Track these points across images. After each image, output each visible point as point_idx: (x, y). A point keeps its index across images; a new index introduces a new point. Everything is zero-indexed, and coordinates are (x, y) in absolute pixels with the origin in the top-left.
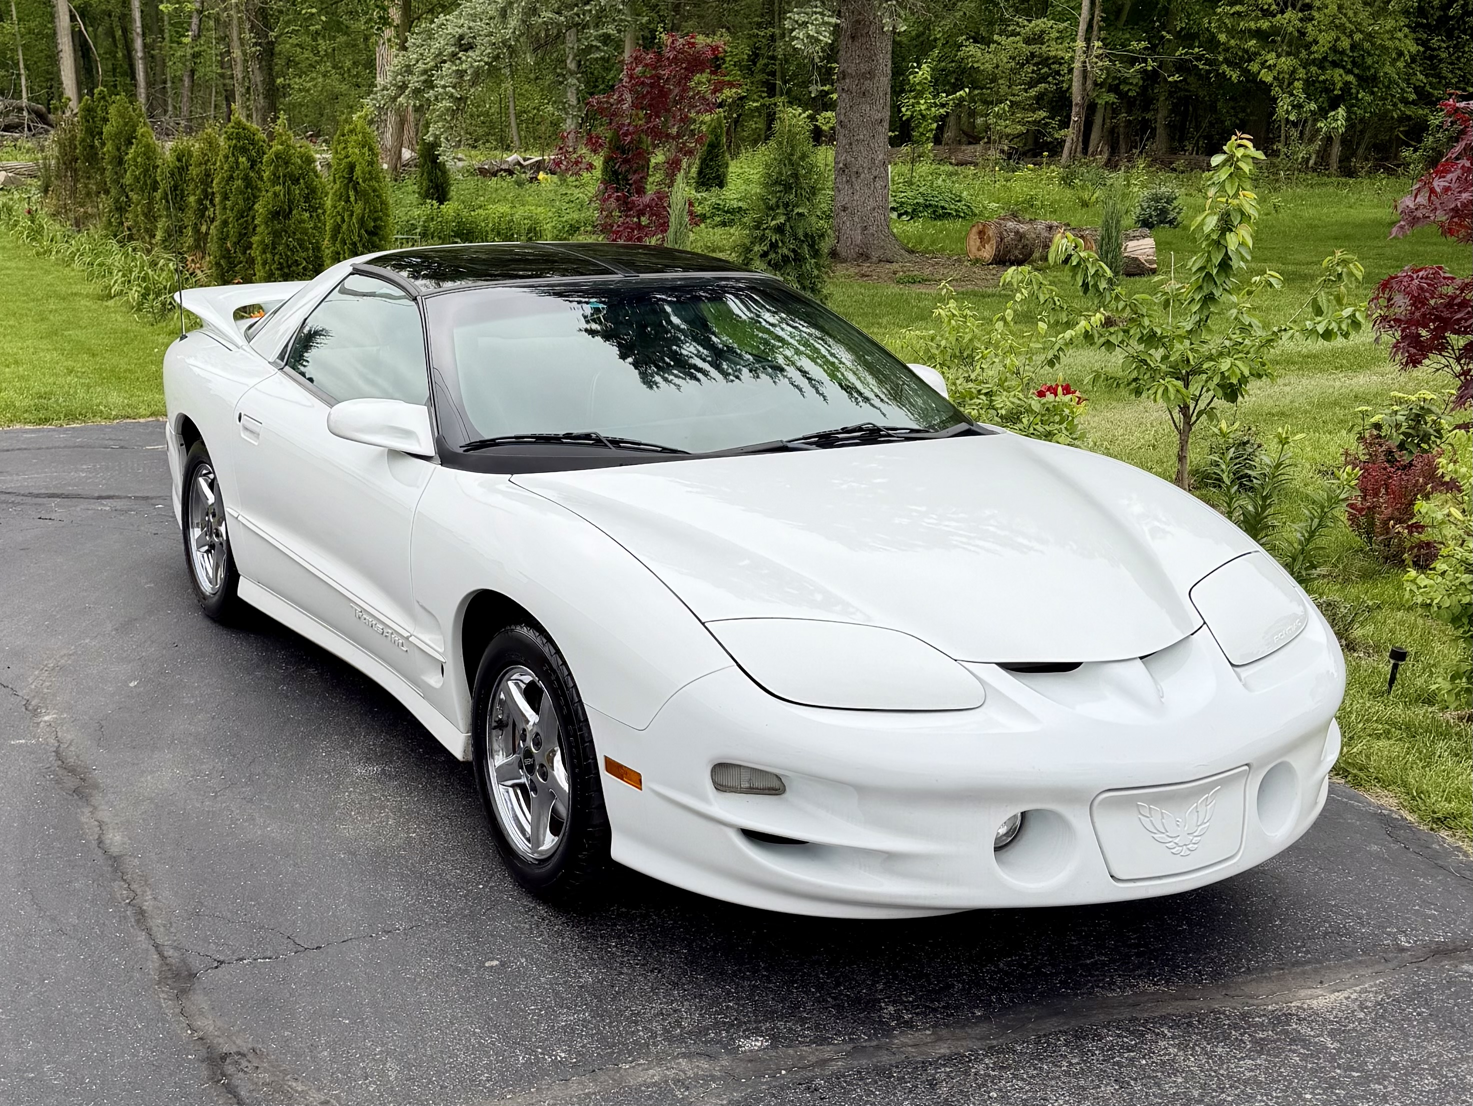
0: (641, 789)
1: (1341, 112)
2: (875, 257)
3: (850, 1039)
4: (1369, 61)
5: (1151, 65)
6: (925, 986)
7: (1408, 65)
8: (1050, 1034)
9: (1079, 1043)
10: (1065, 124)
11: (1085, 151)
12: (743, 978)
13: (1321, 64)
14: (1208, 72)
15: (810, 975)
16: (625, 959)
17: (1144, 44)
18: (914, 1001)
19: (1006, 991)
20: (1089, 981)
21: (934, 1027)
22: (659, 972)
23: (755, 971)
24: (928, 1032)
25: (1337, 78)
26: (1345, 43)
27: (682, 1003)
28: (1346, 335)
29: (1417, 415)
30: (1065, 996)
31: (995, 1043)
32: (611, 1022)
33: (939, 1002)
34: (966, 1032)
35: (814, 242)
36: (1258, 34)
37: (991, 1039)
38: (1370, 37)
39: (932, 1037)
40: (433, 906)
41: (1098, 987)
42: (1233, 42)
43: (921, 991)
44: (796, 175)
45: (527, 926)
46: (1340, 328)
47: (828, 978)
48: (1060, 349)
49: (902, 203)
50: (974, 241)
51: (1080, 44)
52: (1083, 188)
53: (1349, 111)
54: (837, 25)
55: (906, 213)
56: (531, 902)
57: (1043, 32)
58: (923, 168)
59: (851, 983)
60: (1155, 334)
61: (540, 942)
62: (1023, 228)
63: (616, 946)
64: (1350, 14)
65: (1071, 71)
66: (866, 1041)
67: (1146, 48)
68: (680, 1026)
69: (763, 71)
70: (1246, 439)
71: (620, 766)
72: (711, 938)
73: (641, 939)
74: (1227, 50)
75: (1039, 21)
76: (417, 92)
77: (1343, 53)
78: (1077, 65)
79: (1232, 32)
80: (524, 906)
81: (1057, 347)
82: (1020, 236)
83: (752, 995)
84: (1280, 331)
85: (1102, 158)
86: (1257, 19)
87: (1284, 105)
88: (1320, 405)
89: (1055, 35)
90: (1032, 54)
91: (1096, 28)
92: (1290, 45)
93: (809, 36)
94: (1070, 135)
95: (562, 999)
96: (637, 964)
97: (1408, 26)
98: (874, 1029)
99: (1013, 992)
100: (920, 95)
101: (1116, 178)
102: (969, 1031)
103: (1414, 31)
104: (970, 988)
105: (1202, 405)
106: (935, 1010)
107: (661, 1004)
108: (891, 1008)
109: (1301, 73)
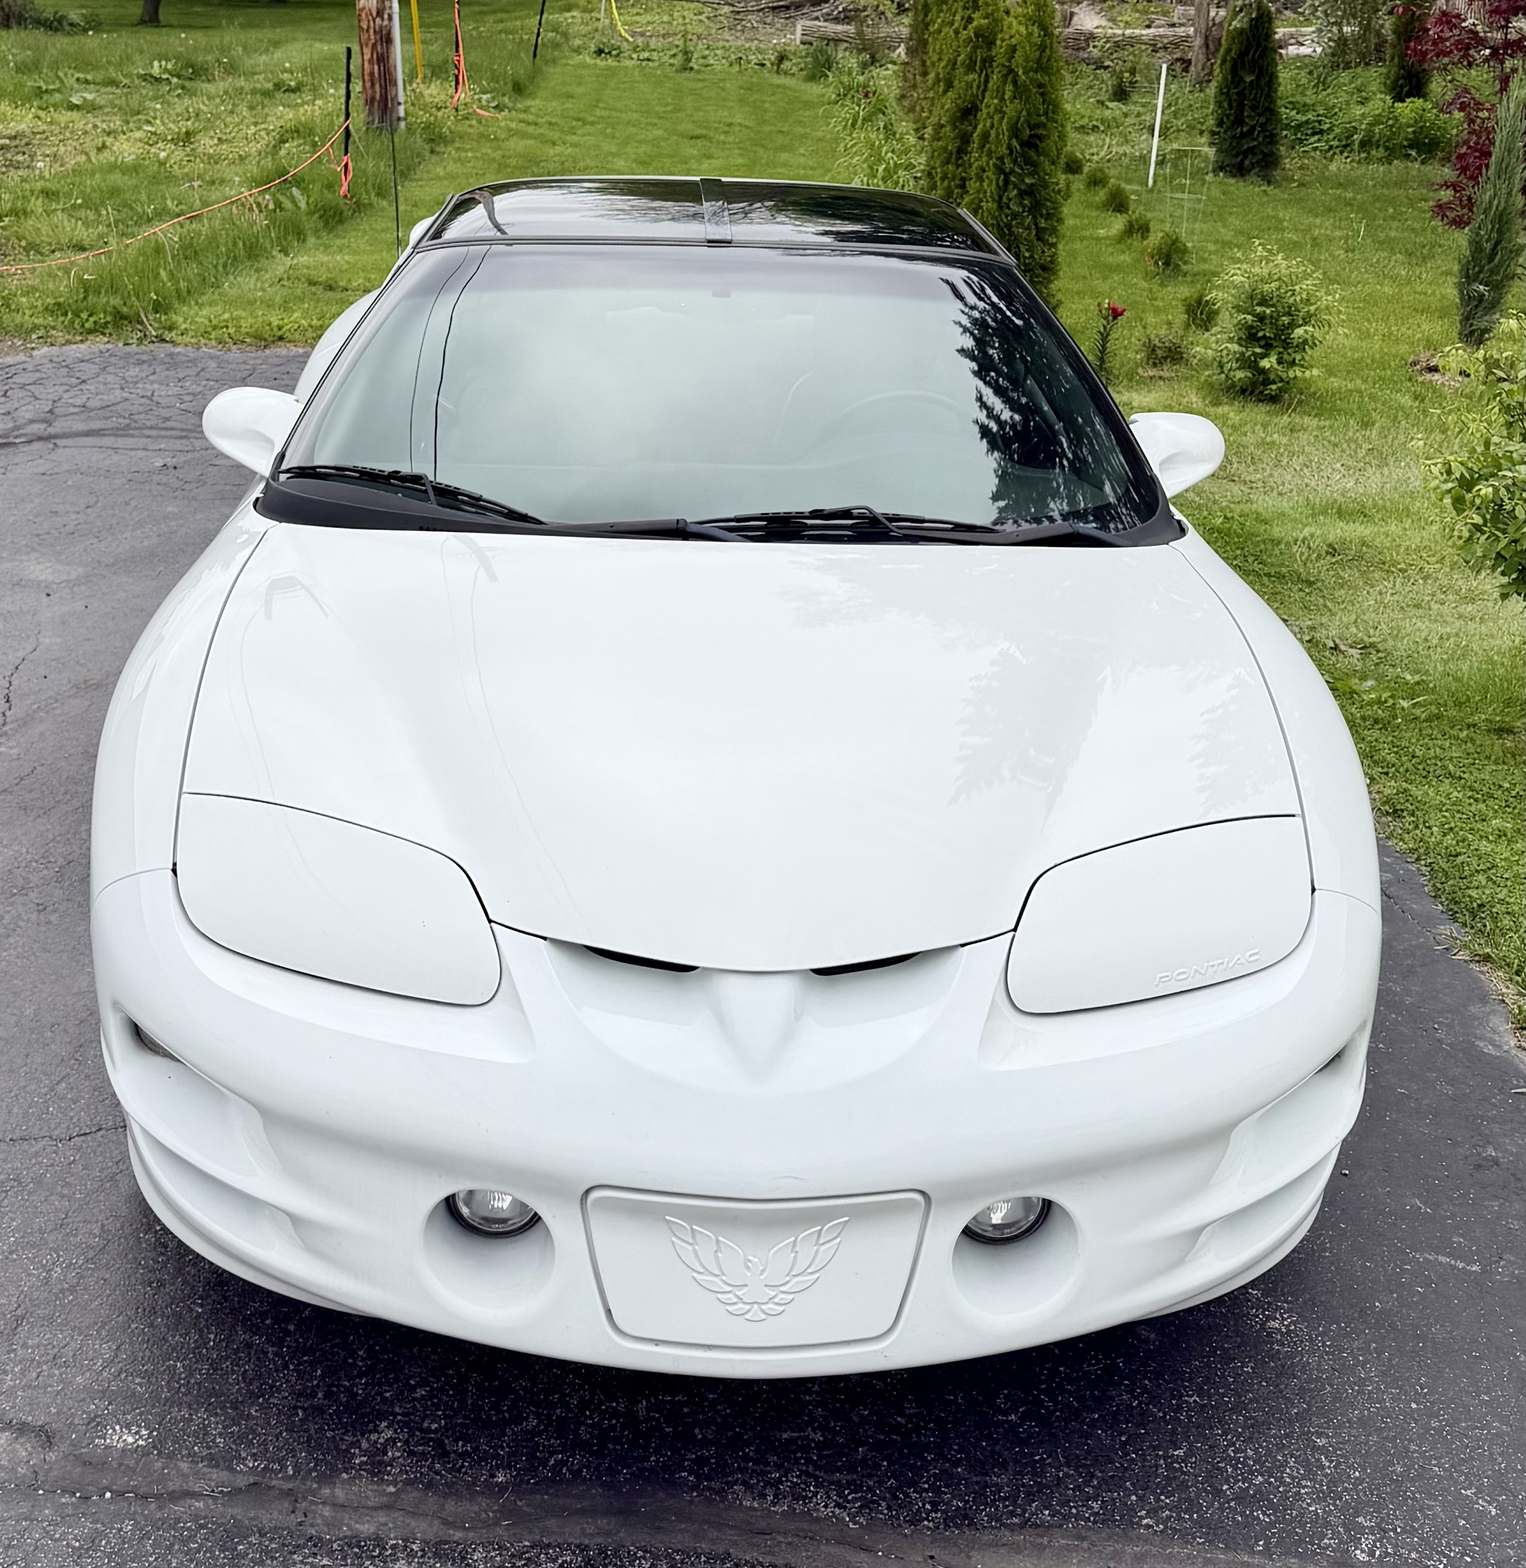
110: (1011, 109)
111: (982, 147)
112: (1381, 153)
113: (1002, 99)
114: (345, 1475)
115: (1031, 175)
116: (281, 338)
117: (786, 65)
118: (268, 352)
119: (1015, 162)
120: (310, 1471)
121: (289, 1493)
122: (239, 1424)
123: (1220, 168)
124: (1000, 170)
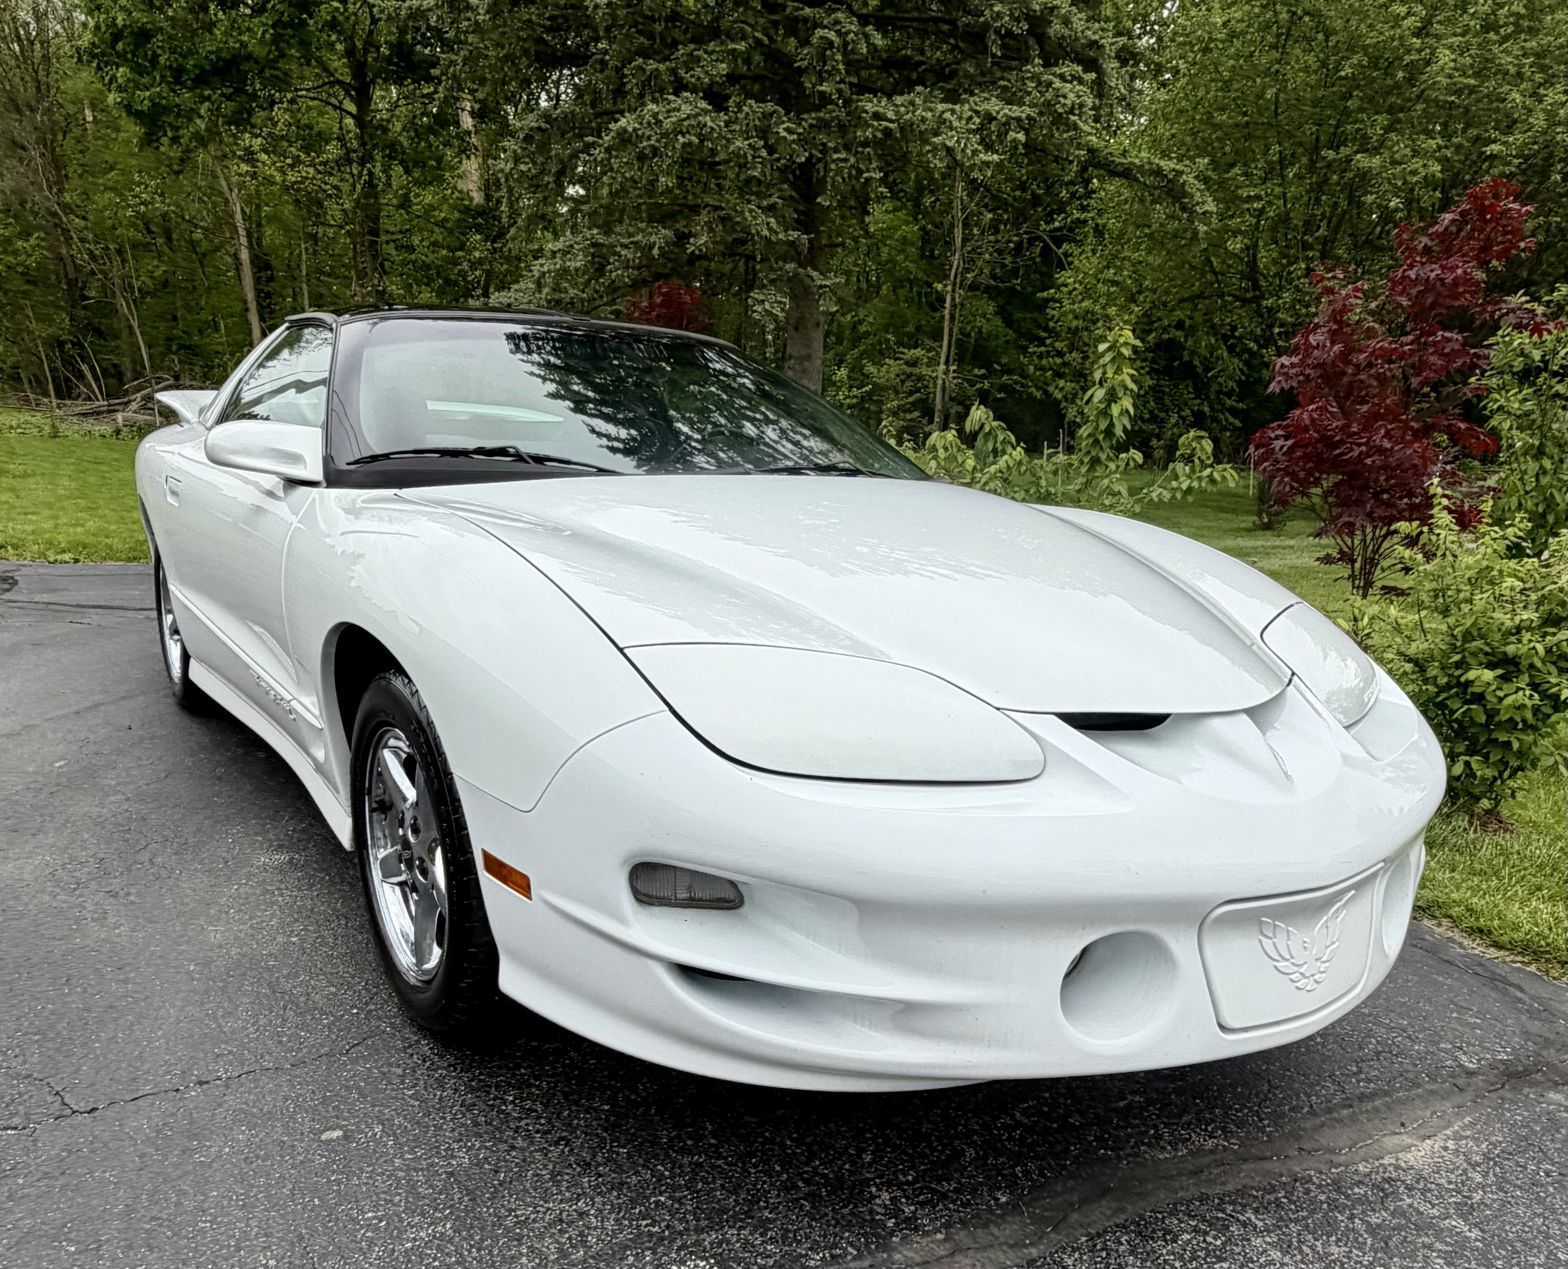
0: (530, 898)
3: (832, 1256)
6: (926, 1156)
8: (1105, 1232)
9: (1149, 1248)
12: (683, 1151)
15: (772, 1142)
16: (523, 1123)
18: (915, 1181)
19: (1032, 1158)
20: (1131, 1136)
21: (948, 1226)
22: (566, 1145)
23: (698, 1138)
24: (939, 1236)
27: (592, 1199)
30: (1104, 1160)
31: (1034, 1252)
32: (482, 1240)
33: (948, 1181)
34: (992, 1234)
37: (1026, 1246)
39: (947, 1245)
40: (280, 1042)
41: (1143, 1144)
43: (923, 1164)
45: (399, 1071)
47: (797, 1147)
56: (415, 1033)
59: (828, 1154)
61: (410, 1097)
63: (513, 1102)
66: (855, 1258)
68: (584, 1243)
71: (502, 865)
72: (644, 1085)
73: (549, 1089)
80: (404, 1040)
83: (693, 1180)
93: (766, 311)
95: (419, 1197)
96: (538, 1132)
98: (865, 1235)
99: (1042, 1159)
102: (995, 1231)
104: (986, 1157)
106: (944, 1196)
107: (561, 1201)
108: (886, 1196)
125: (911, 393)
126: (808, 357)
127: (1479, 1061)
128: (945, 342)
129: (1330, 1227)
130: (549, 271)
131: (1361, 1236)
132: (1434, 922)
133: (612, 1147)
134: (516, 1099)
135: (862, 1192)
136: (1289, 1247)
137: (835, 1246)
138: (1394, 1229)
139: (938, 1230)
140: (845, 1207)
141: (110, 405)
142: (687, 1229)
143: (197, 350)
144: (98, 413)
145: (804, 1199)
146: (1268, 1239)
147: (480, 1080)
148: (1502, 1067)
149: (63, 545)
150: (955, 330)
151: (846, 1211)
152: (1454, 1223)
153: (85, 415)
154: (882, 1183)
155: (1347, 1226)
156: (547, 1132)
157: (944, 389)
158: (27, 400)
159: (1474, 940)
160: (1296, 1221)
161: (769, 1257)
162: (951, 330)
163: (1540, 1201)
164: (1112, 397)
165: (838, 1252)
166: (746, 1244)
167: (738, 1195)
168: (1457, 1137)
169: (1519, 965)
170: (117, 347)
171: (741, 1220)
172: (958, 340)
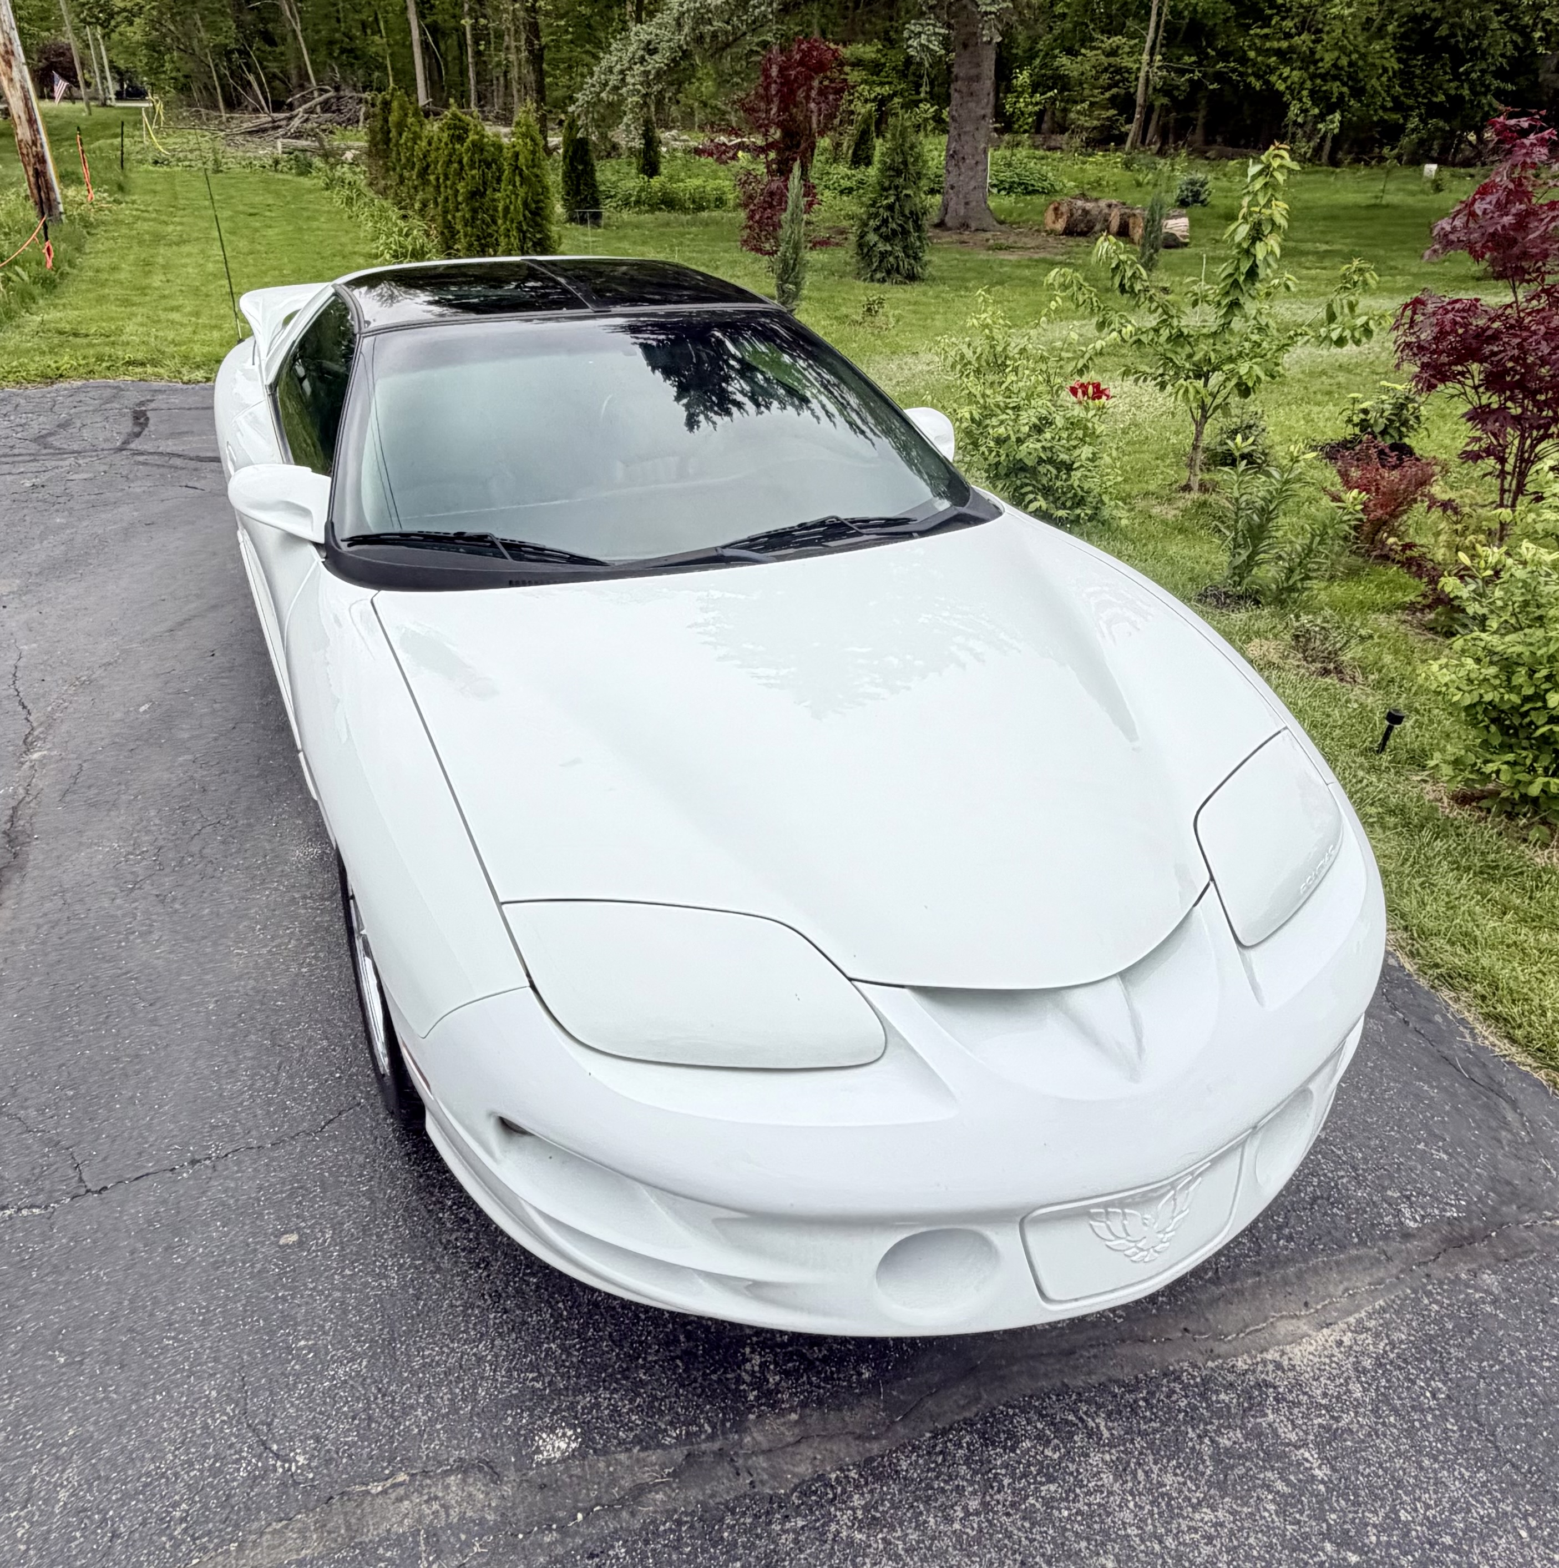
1: (1337, 116)
2: (973, 225)
4: (1361, 75)
5: (1197, 76)
7: (1389, 79)
10: (1129, 121)
11: (1143, 142)
13: (1324, 77)
14: (1239, 82)
17: (1193, 59)
25: (1335, 90)
26: (1344, 61)
28: (1358, 343)
29: (1402, 404)
35: (918, 218)
36: (1279, 53)
38: (1363, 56)
42: (1259, 59)
44: (905, 163)
46: (1353, 336)
48: (1091, 358)
49: (1002, 182)
50: (1050, 215)
51: (1145, 57)
52: (1139, 171)
53: (1342, 116)
54: (944, 36)
55: (1004, 189)
57: (1118, 47)
58: (1022, 153)
60: (1182, 333)
62: (1089, 206)
64: (1351, 37)
65: (1137, 79)
67: (1194, 62)
69: (914, 74)
70: (1252, 422)
74: (1254, 65)
75: (1116, 39)
76: (616, 88)
77: (1342, 68)
78: (1142, 74)
79: (1259, 51)
81: (1087, 356)
82: (1086, 212)
84: (1296, 335)
85: (1155, 148)
86: (1279, 40)
87: (1294, 109)
88: (1311, 374)
89: (1127, 49)
90: (1110, 65)
91: (1158, 45)
92: (1302, 61)
93: (921, 45)
94: (1132, 129)
96: (463, 1250)
97: (1393, 47)
100: (1020, 94)
101: (1163, 164)
103: (1397, 51)
105: (1218, 401)
109: (1308, 84)
110: (522, 191)
111: (505, 217)
112: (646, 207)
113: (514, 186)
114: (752, 1417)
115: (539, 232)
116: (61, 376)
117: (279, 167)
118: (55, 386)
119: (528, 225)
120: (723, 1423)
121: (721, 1454)
122: (639, 1395)
123: (571, 219)
124: (520, 230)
125: (1109, 88)
126: (978, 78)
127: (1423, 1217)
128: (1152, 24)
129: (1176, 1444)
130: (688, 11)
131: (1204, 1462)
132: (1453, 994)
133: (524, 1274)
134: (454, 1204)
135: (736, 1352)
136: (1125, 1470)
137: (694, 1422)
138: (1240, 1457)
139: (792, 1409)
140: (714, 1372)
141: (274, 121)
142: (566, 1388)
143: (359, 53)
144: (264, 130)
145: (680, 1358)
146: (1107, 1457)
147: (428, 1177)
148: (1445, 1229)
149: (198, 359)
150: (1165, 10)
151: (714, 1377)
152: (1307, 1455)
153: (250, 133)
154: (757, 1343)
155: (1193, 1449)
156: (472, 1251)
157: (1147, 80)
158: (198, 115)
159: (1489, 1026)
160: (1143, 1434)
161: (631, 1429)
162: (1160, 9)
163: (1410, 1433)
164: (1256, 235)
165: (695, 1429)
166: (615, 1410)
167: (621, 1348)
168: (1360, 1328)
169: (1528, 1069)
170: (282, 54)
171: (617, 1381)
172: (1167, 22)
